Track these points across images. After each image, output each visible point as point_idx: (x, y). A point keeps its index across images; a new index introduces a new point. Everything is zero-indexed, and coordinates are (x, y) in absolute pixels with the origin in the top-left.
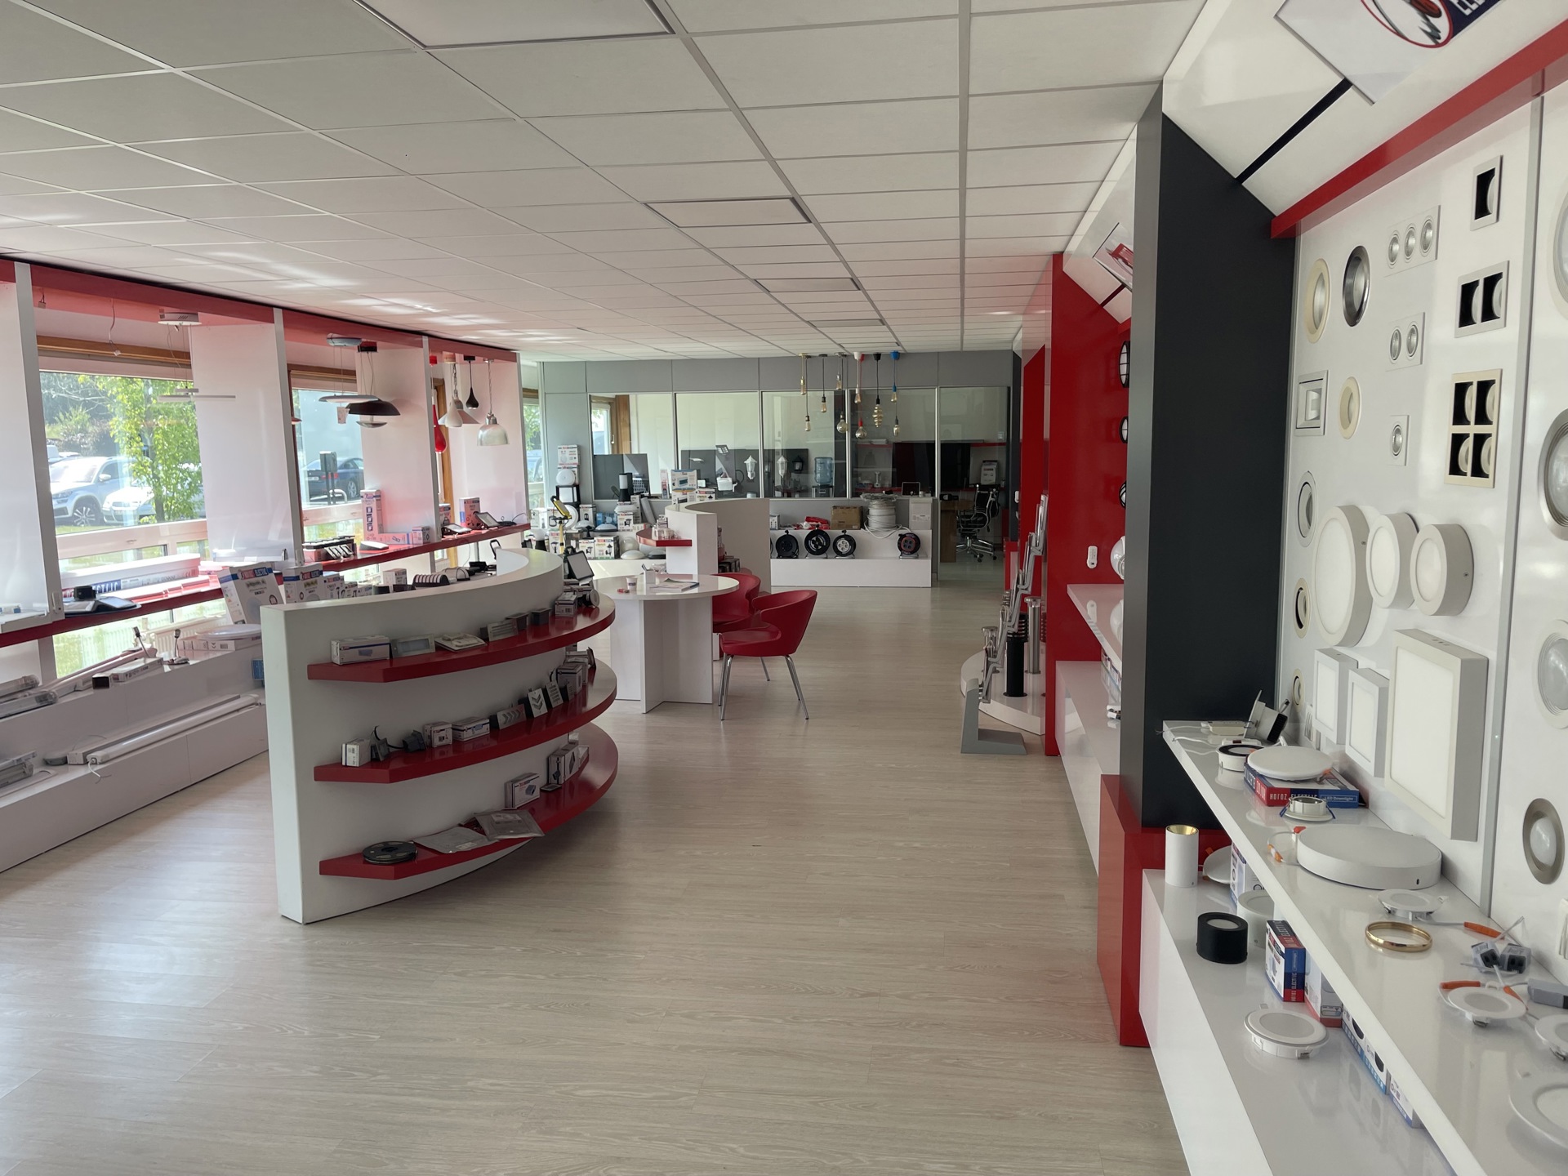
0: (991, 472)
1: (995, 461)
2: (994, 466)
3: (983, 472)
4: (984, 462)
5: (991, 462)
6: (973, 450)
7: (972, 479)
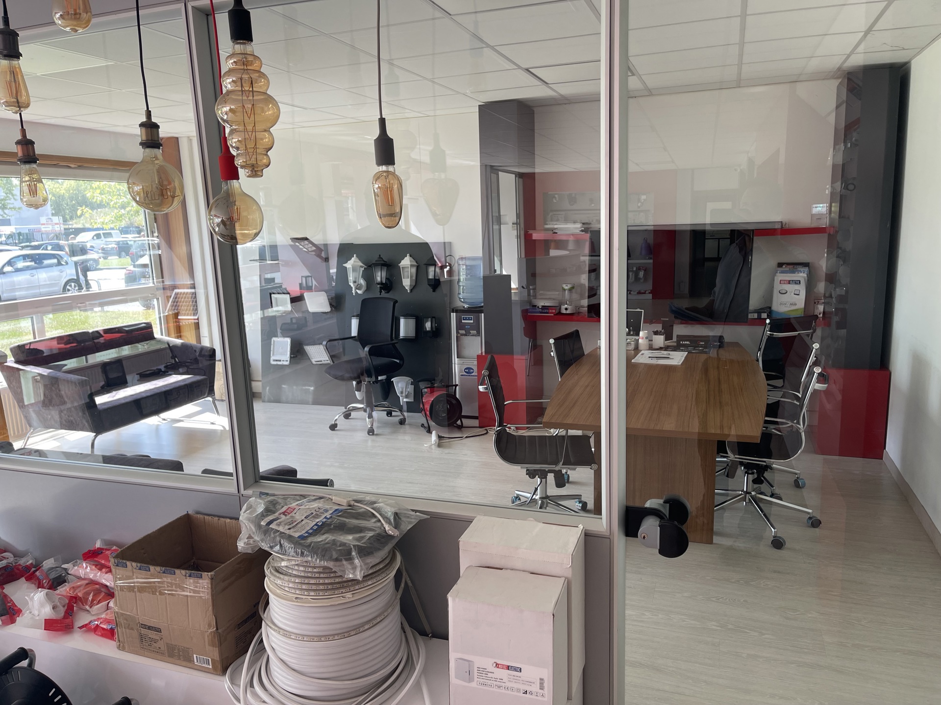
0: (797, 287)
1: (806, 265)
2: (802, 275)
3: (778, 287)
4: (780, 265)
5: (794, 266)
6: (758, 243)
7: (755, 301)
